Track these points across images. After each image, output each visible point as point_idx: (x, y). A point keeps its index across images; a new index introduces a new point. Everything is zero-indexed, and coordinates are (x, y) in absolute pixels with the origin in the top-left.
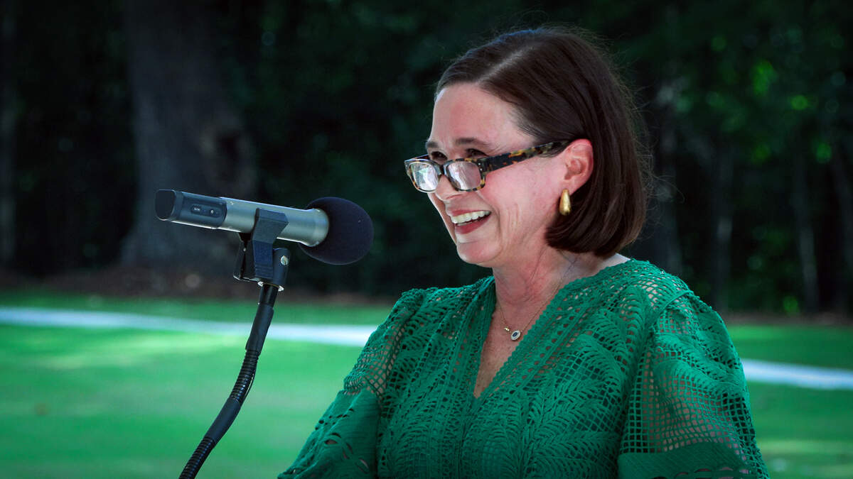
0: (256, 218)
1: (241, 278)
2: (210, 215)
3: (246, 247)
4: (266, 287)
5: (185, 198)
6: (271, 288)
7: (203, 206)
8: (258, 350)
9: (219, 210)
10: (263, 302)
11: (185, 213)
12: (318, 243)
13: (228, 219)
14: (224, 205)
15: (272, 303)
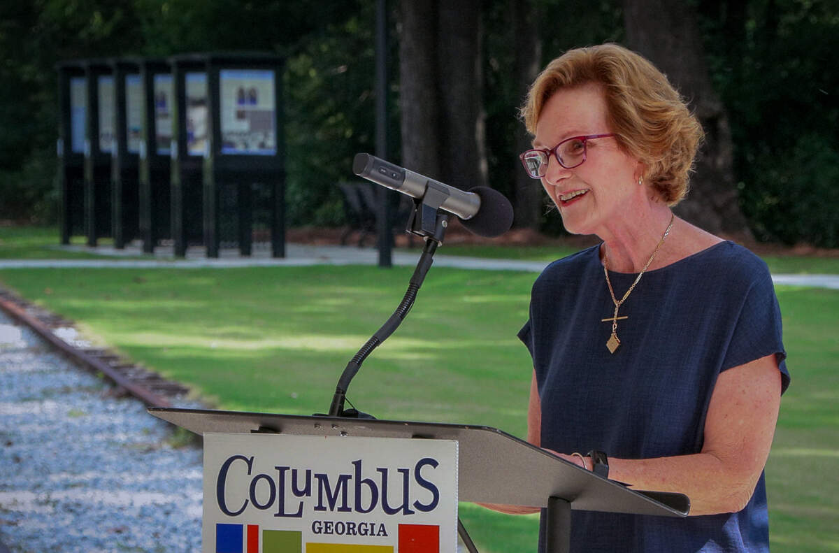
0: (427, 187)
1: (412, 231)
2: (394, 178)
3: (417, 208)
4: (429, 241)
5: (376, 161)
6: (433, 242)
7: (388, 170)
8: (418, 283)
9: (399, 174)
10: (425, 252)
11: (373, 172)
12: (470, 217)
13: (406, 183)
14: (404, 173)
15: (433, 252)
